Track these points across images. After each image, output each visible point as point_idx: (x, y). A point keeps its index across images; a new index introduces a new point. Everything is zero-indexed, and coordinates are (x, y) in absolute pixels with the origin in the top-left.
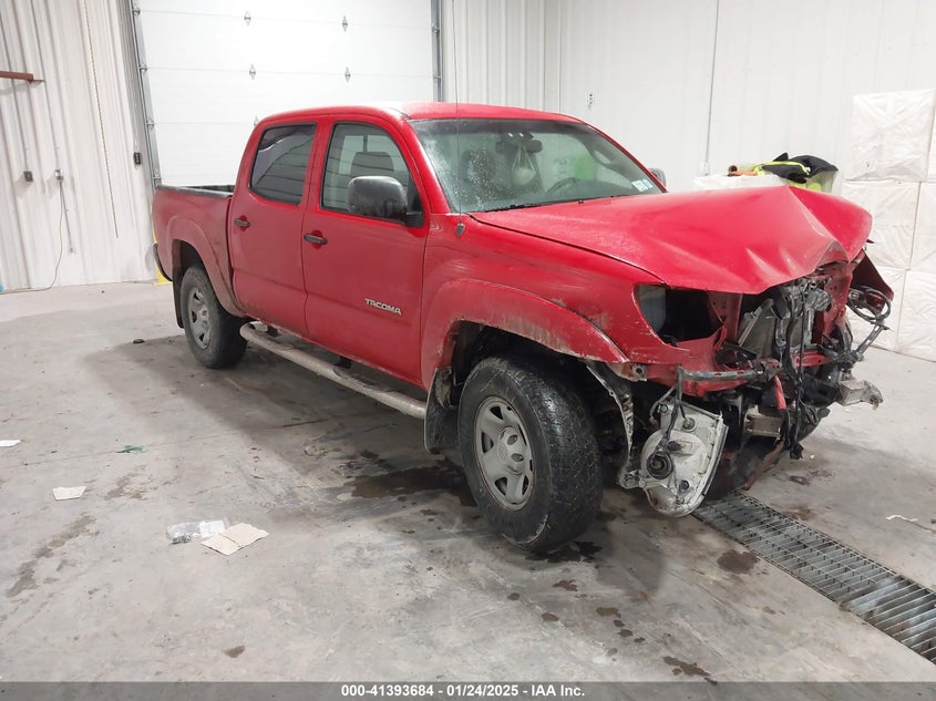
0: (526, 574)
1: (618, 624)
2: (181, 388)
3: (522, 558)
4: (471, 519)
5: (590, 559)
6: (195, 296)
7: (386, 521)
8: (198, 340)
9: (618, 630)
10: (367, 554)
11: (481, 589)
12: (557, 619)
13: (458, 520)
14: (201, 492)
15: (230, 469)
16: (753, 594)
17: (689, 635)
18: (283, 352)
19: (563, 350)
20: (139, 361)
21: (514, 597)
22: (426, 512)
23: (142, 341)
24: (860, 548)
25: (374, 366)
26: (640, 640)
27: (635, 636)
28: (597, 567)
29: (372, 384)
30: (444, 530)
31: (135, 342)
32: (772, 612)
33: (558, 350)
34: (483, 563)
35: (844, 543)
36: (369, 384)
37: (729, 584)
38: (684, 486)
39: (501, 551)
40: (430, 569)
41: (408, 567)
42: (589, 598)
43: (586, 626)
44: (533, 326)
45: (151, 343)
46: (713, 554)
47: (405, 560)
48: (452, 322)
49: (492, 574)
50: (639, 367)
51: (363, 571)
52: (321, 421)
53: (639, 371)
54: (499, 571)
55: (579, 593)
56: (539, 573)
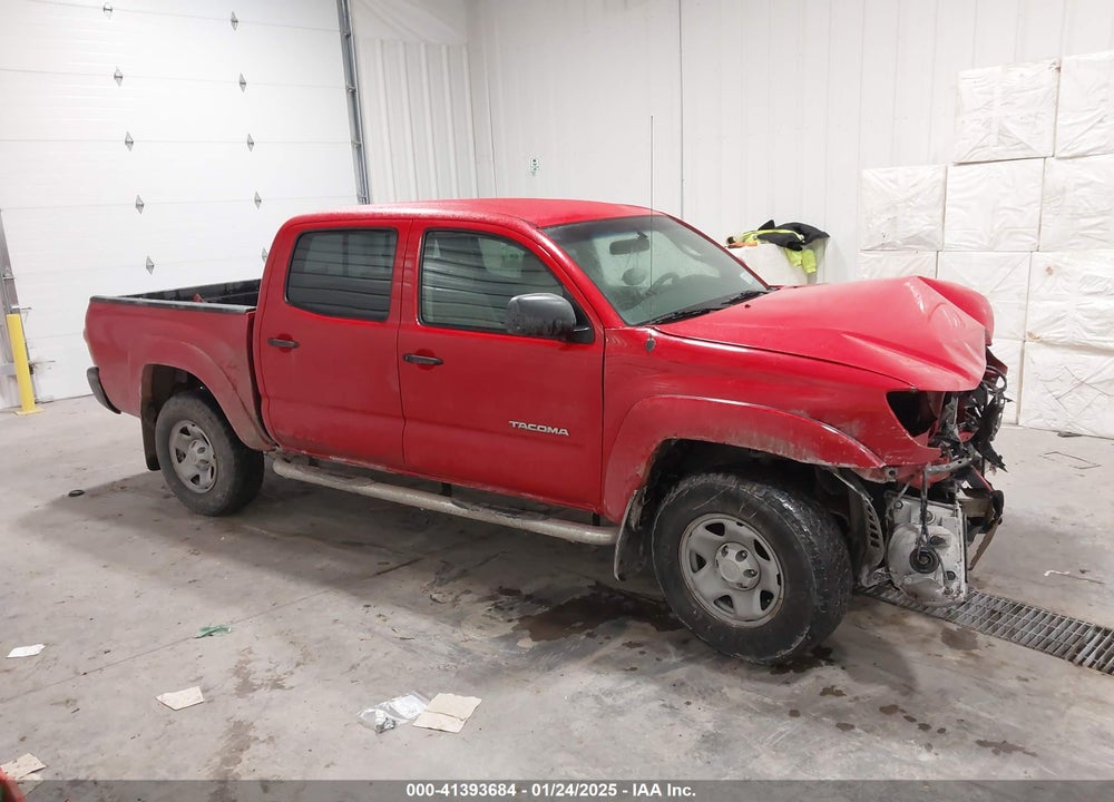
0: (785, 689)
1: (911, 719)
2: (199, 546)
3: (767, 674)
4: (682, 644)
5: (830, 662)
6: (185, 431)
7: (596, 662)
8: (191, 485)
9: (915, 726)
10: (609, 701)
11: (756, 712)
12: (853, 727)
13: (671, 648)
14: (353, 667)
15: (362, 635)
16: (998, 667)
17: (978, 717)
18: (360, 488)
19: (808, 461)
20: (104, 518)
21: (794, 713)
22: (631, 645)
23: (81, 493)
24: (1045, 606)
25: (513, 493)
26: (942, 731)
27: (935, 728)
28: (843, 668)
29: (516, 513)
30: (665, 660)
31: (71, 495)
32: (1026, 680)
33: (804, 461)
34: (737, 688)
35: (1030, 603)
36: (514, 514)
37: (970, 661)
38: (951, 576)
39: (742, 670)
40: (688, 703)
41: (664, 706)
42: (862, 700)
43: (884, 727)
44: (773, 439)
45: (96, 494)
46: (933, 635)
47: (655, 700)
48: (660, 441)
49: (754, 696)
50: (892, 469)
51: (621, 719)
52: (416, 561)
53: (891, 473)
54: (758, 691)
55: (849, 697)
56: (796, 685)
